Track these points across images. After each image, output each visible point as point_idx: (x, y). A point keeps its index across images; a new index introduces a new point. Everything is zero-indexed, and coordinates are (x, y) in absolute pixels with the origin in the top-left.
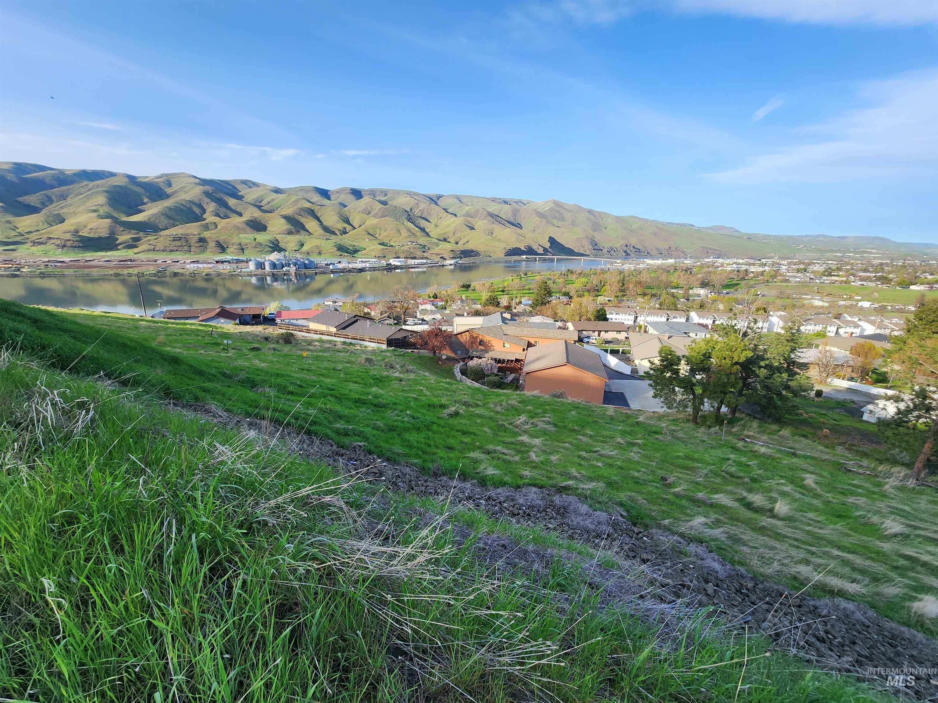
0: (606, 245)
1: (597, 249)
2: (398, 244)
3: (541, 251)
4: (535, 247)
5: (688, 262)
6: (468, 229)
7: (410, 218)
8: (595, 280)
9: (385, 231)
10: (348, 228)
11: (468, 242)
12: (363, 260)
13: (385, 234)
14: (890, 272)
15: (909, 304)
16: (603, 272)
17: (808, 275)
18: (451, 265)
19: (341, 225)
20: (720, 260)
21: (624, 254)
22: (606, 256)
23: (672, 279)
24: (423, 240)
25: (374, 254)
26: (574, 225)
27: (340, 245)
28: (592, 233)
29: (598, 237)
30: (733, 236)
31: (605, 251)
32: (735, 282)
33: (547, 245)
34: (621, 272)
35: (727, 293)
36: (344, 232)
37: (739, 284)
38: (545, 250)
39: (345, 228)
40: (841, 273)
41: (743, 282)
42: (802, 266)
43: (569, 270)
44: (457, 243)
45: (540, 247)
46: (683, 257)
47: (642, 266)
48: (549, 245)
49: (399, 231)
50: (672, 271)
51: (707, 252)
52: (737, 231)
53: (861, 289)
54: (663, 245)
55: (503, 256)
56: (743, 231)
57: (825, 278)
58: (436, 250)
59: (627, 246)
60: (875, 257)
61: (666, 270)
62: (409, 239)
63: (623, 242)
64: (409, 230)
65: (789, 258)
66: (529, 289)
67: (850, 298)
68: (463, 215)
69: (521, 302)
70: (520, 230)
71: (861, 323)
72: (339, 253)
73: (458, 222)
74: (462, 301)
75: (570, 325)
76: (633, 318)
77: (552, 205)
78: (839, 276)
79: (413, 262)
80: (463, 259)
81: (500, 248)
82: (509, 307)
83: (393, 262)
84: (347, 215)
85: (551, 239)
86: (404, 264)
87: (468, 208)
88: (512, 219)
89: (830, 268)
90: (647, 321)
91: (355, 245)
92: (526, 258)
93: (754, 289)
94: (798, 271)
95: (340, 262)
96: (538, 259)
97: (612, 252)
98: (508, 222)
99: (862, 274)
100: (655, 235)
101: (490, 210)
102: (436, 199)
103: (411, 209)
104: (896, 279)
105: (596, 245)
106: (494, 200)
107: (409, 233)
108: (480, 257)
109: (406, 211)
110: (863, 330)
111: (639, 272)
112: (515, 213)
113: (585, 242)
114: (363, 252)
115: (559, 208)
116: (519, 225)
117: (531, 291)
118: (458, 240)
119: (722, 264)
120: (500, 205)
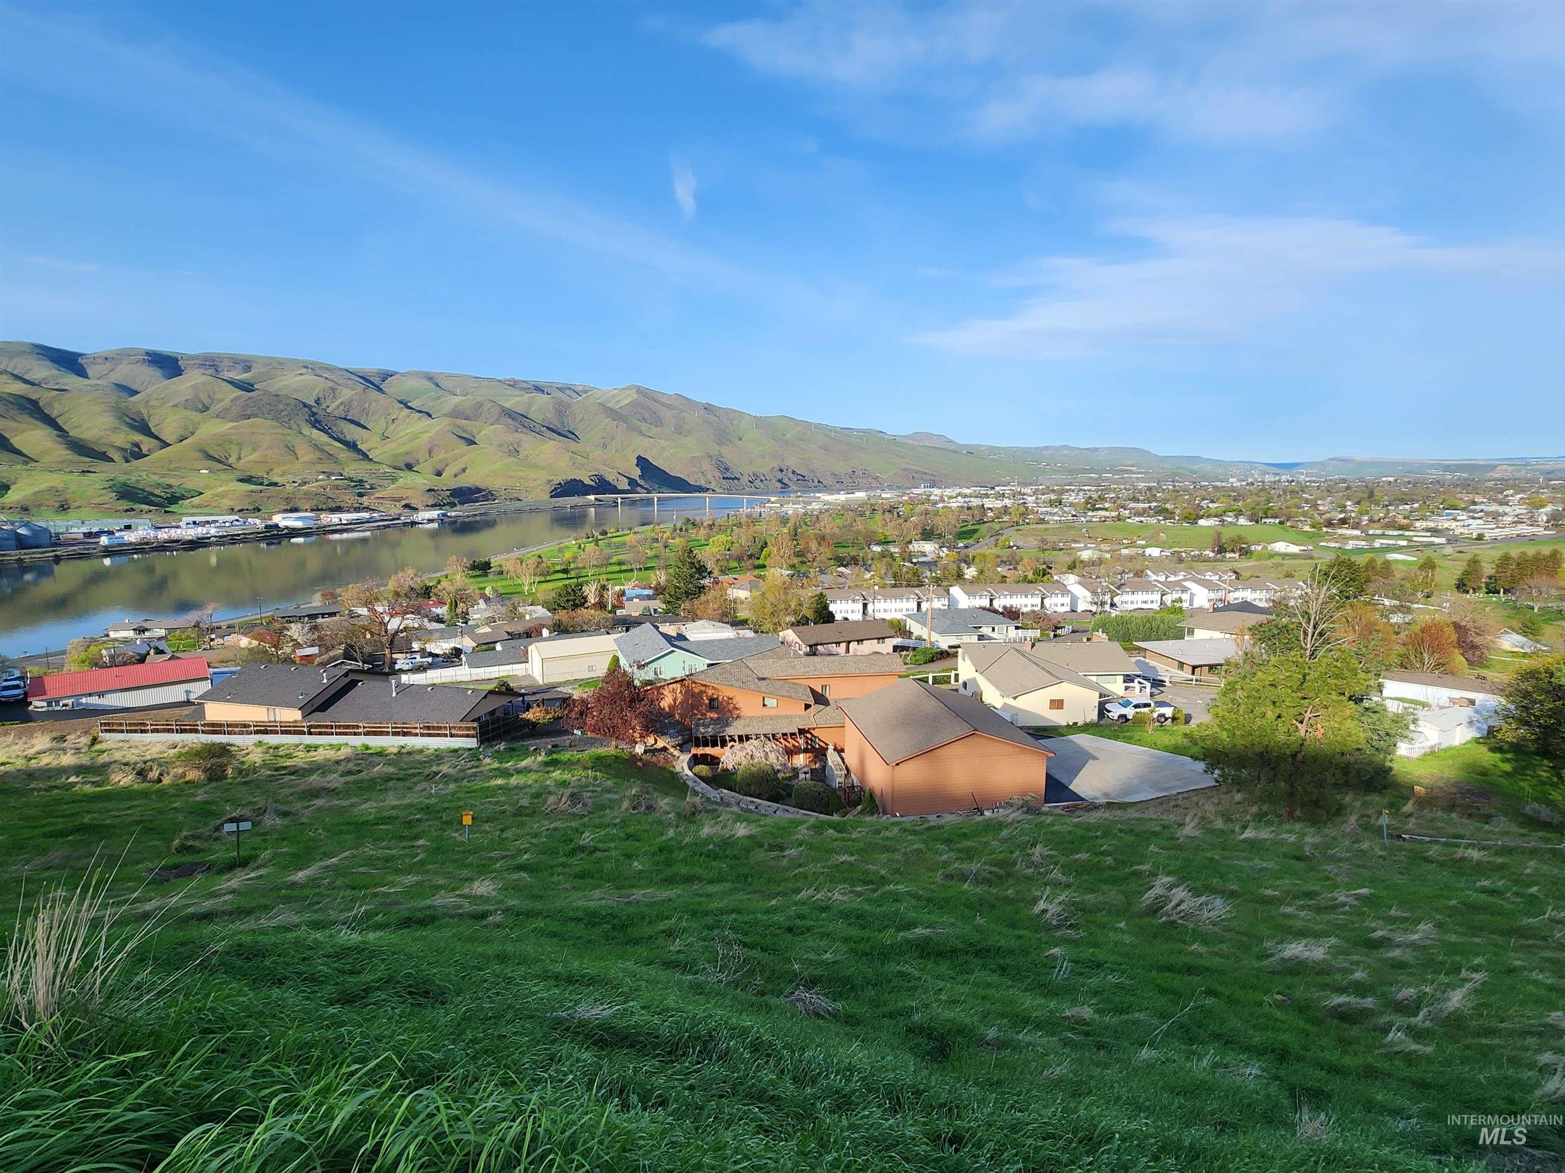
0: (744, 469)
1: (729, 477)
2: (290, 478)
3: (624, 485)
4: (610, 478)
5: (888, 496)
6: (463, 447)
7: (317, 421)
8: (743, 538)
9: (254, 450)
10: (147, 443)
11: (464, 470)
12: (198, 519)
13: (254, 456)
14: (1166, 501)
15: (1206, 548)
17: (1066, 509)
18: (430, 521)
19: (125, 438)
20: (936, 491)
21: (779, 485)
22: (747, 489)
23: (874, 527)
24: (355, 469)
25: (226, 503)
26: (681, 434)
27: (125, 484)
28: (717, 447)
29: (729, 455)
30: (946, 450)
31: (745, 480)
32: (970, 527)
33: (636, 473)
34: (785, 519)
35: (966, 547)
36: (136, 453)
37: (976, 531)
38: (632, 482)
39: (136, 445)
40: (1107, 505)
41: (983, 528)
42: (1053, 497)
43: (688, 520)
44: (439, 474)
45: (621, 478)
46: (878, 488)
47: (815, 506)
48: (639, 472)
49: (291, 450)
50: (868, 513)
51: (913, 477)
52: (952, 442)
53: (1141, 527)
54: (843, 469)
55: (546, 497)
56: (962, 441)
57: (1090, 513)
58: (391, 490)
59: (781, 471)
60: (1137, 478)
61: (859, 512)
62: (320, 468)
63: (775, 464)
64: (317, 447)
65: (1031, 484)
66: (620, 563)
67: (1132, 544)
68: (446, 415)
69: (623, 593)
70: (574, 444)
71: (1185, 584)
72: (124, 504)
73: (437, 428)
74: (487, 600)
75: (790, 635)
76: (860, 606)
77: (635, 396)
78: (1106, 509)
79: (335, 518)
80: (458, 507)
81: (538, 482)
82: (601, 605)
83: (283, 520)
84: (140, 413)
85: (642, 462)
86: (311, 524)
87: (457, 399)
88: (556, 424)
89: (1090, 498)
90: (885, 611)
91: (170, 486)
92: (596, 499)
93: (1003, 538)
94: (1051, 503)
95: (128, 527)
96: (619, 500)
97: (756, 483)
98: (549, 429)
99: (1132, 505)
100: (826, 450)
101: (507, 405)
102: (377, 380)
103: (318, 401)
104: (1177, 512)
105: (727, 469)
106: (513, 384)
107: (318, 454)
108: (496, 501)
109: (305, 405)
110: (1192, 596)
111: (814, 518)
112: (561, 409)
113: (706, 466)
114: (196, 500)
115: (649, 402)
116: (572, 436)
118: (440, 467)
119: (942, 497)
120: (528, 395)
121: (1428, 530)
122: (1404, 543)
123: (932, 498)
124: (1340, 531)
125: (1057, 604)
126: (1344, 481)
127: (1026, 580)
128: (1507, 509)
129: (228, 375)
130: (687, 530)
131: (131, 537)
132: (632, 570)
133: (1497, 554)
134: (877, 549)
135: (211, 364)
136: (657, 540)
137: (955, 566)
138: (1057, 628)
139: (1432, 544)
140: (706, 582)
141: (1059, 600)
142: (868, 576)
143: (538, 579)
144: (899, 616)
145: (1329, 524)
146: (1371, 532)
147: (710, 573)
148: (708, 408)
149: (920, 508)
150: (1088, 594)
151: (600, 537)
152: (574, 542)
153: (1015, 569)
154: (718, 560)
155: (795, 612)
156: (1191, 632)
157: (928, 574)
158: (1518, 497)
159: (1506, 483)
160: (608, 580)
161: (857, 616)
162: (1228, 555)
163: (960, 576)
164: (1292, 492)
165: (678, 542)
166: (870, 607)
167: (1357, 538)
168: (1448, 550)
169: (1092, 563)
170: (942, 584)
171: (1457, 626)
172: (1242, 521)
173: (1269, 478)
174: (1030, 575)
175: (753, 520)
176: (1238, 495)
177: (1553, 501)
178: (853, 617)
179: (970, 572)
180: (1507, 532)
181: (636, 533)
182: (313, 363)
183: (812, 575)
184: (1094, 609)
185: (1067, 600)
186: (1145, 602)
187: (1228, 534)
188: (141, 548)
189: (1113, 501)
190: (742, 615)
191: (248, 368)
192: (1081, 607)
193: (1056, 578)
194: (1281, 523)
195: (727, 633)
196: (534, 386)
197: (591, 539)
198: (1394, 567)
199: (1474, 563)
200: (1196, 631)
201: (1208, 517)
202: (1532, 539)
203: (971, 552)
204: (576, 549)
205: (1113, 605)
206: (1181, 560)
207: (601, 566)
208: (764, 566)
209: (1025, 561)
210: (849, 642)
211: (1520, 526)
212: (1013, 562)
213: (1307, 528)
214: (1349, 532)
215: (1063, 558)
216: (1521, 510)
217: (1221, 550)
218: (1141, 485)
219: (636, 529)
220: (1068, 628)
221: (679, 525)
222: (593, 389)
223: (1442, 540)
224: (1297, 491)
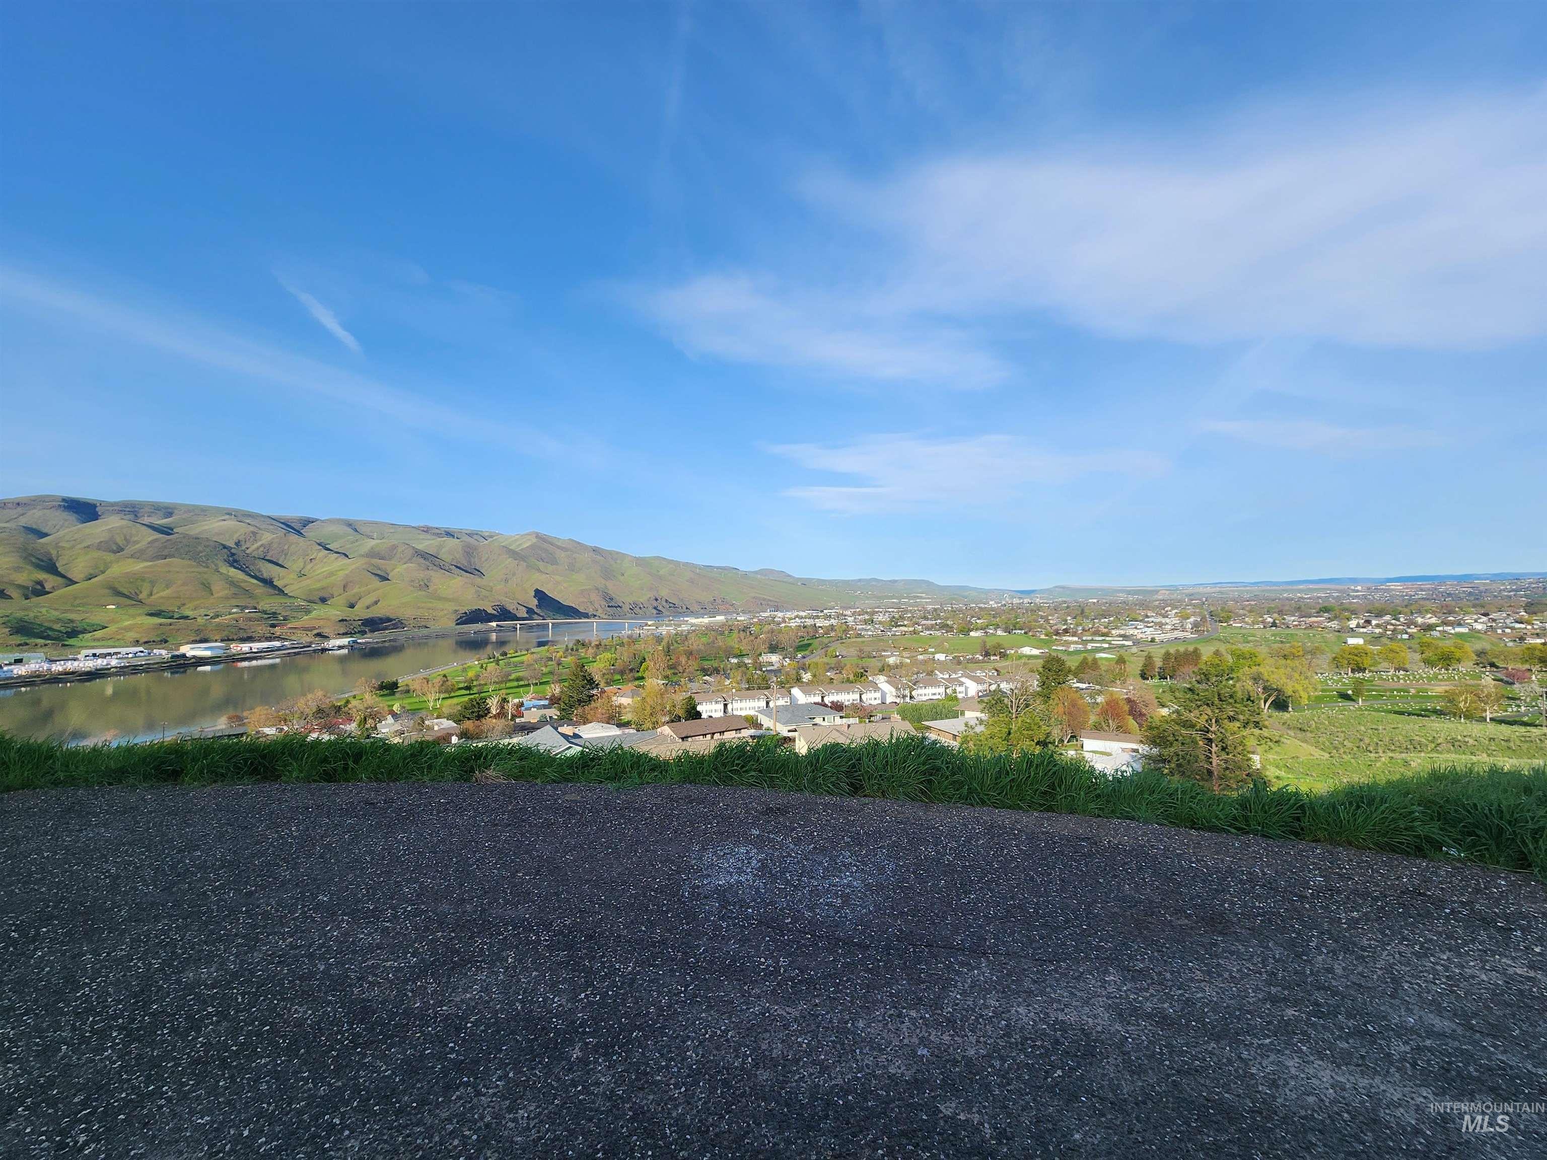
0: (626, 599)
1: (613, 606)
2: (203, 611)
3: (522, 613)
4: (511, 607)
5: (742, 618)
6: (376, 583)
7: (235, 561)
8: (625, 655)
9: (167, 587)
10: (50, 581)
11: (376, 603)
13: (165, 593)
14: (947, 619)
15: (976, 653)
17: (876, 626)
18: (340, 647)
19: (27, 576)
20: (780, 614)
21: (655, 611)
22: (629, 615)
24: (269, 603)
25: (132, 635)
26: (573, 570)
27: (21, 620)
28: (603, 581)
29: (612, 588)
30: (785, 582)
31: (626, 608)
32: (806, 642)
33: (533, 603)
35: (803, 657)
36: (39, 590)
37: (809, 645)
38: (530, 611)
39: (40, 583)
40: (906, 623)
41: (815, 643)
42: (867, 617)
43: (578, 641)
44: (352, 606)
45: (520, 608)
46: (734, 612)
47: (684, 628)
48: (536, 602)
49: (207, 587)
50: (726, 632)
51: (762, 604)
52: (789, 576)
53: (931, 639)
54: (706, 597)
55: (452, 624)
56: (797, 575)
57: (894, 629)
58: (305, 620)
59: (656, 600)
60: (927, 602)
61: (719, 631)
62: (234, 602)
63: (652, 595)
65: (850, 608)
66: (518, 680)
67: (925, 652)
68: (363, 556)
69: (522, 704)
70: (479, 580)
71: (963, 679)
72: (19, 639)
73: (353, 567)
74: (395, 715)
75: (666, 730)
76: (721, 706)
77: (535, 540)
78: (905, 626)
79: (245, 647)
80: (369, 635)
81: (445, 612)
82: (502, 714)
83: (189, 650)
84: (49, 553)
85: (538, 594)
86: (219, 653)
87: (373, 543)
88: (464, 563)
89: (894, 617)
90: (741, 709)
91: (72, 621)
92: (497, 625)
93: (832, 649)
94: (866, 622)
95: (18, 661)
96: (518, 626)
97: (636, 610)
98: (457, 567)
99: (924, 622)
100: (692, 582)
101: (420, 547)
102: (297, 526)
103: (238, 544)
104: (955, 626)
105: (612, 599)
106: (427, 530)
107: (234, 590)
108: (406, 629)
109: (225, 547)
110: (966, 688)
111: (684, 638)
112: (469, 551)
113: (594, 597)
114: (99, 634)
115: (546, 545)
116: (478, 572)
117: (522, 683)
118: (353, 601)
119: (784, 619)
120: (440, 539)
121: (1120, 636)
122: (1106, 646)
123: (776, 619)
124: (1065, 638)
125: (871, 698)
126: (1065, 602)
127: (848, 680)
128: (1168, 620)
129: (147, 520)
130: (577, 650)
131: (20, 670)
132: (529, 685)
133: (1163, 651)
134: (734, 661)
135: (132, 510)
136: (551, 659)
137: (794, 672)
138: (871, 716)
139: (1123, 646)
140: (594, 692)
141: (873, 695)
142: (727, 682)
143: (442, 696)
144: (752, 713)
145: (1057, 634)
146: (1084, 638)
147: (598, 685)
148: (595, 550)
149: (767, 628)
150: (893, 690)
151: (500, 658)
152: (477, 662)
153: (840, 673)
154: (604, 674)
155: (670, 712)
156: (963, 713)
157: (775, 679)
158: (1174, 612)
159: (1165, 603)
160: (507, 694)
161: (720, 714)
162: (992, 658)
163: (799, 679)
164: (1032, 610)
165: (569, 660)
166: (729, 707)
167: (1076, 643)
168: (1134, 650)
169: (897, 667)
170: (785, 686)
171: (1129, 701)
172: (999, 632)
173: (1016, 601)
174: (851, 677)
175: (633, 640)
176: (996, 613)
177: (1194, 614)
178: (715, 715)
179: (807, 677)
180: (1169, 636)
182: (237, 511)
183: (682, 683)
184: (898, 701)
185: (878, 695)
186: (935, 694)
187: (990, 642)
188: (30, 681)
189: (910, 619)
190: (625, 718)
191: (170, 514)
192: (889, 700)
193: (870, 678)
194: (1025, 633)
195: (614, 731)
196: (446, 532)
197: (492, 660)
198: (1100, 663)
199: (1149, 658)
200: (966, 712)
201: (977, 629)
202: (1185, 640)
203: (807, 661)
204: (478, 669)
205: (911, 697)
206: (959, 663)
207: (501, 682)
208: (643, 678)
209: (848, 666)
210: (713, 734)
211: (1176, 632)
212: (839, 668)
213: (1043, 637)
214: (1070, 639)
215: (875, 663)
216: (1176, 621)
217: (987, 654)
218: (930, 607)
219: (533, 650)
220: (880, 716)
221: (570, 646)
222: (498, 534)
223: (1130, 643)
224: (1034, 610)
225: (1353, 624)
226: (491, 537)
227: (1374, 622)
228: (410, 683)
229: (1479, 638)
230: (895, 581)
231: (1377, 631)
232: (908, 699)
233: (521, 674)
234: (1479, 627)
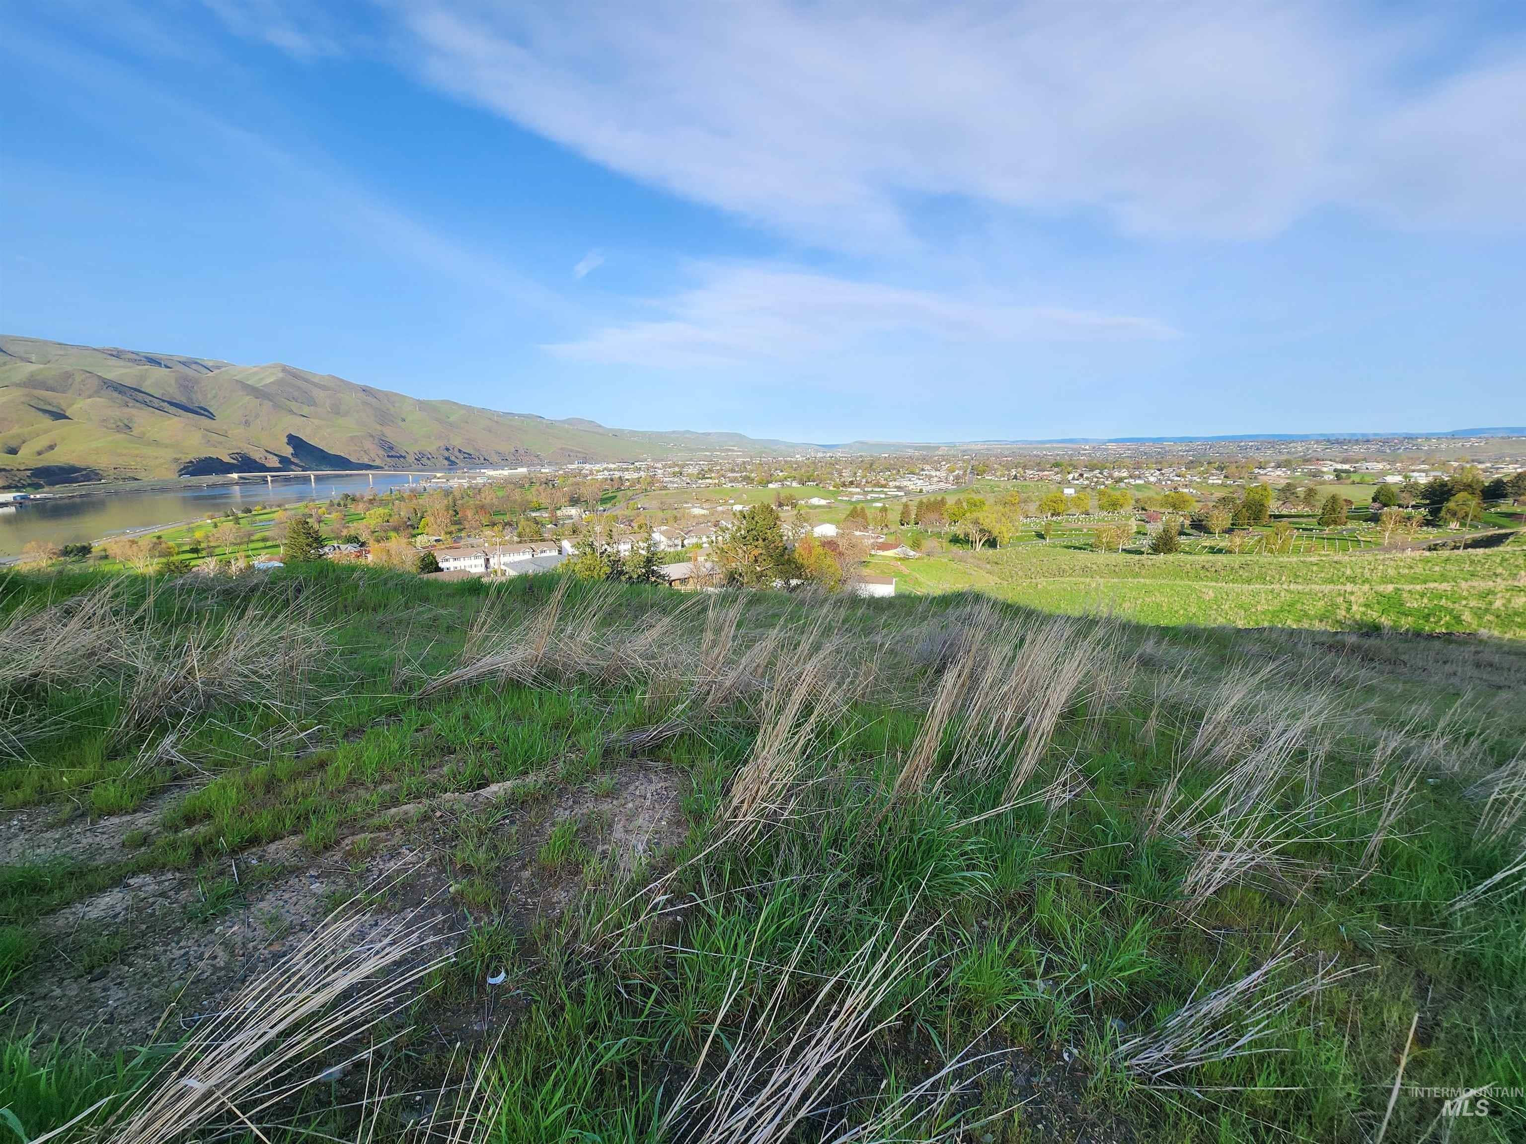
0: (411, 449)
1: (394, 455)
3: (274, 462)
4: (257, 455)
5: (547, 471)
6: (47, 422)
8: (403, 511)
11: (51, 447)
16: (416, 494)
17: (684, 478)
20: (588, 466)
21: (446, 462)
22: (414, 466)
23: (530, 497)
26: (338, 413)
28: (379, 427)
29: (390, 434)
30: (595, 433)
31: (411, 458)
33: (288, 451)
34: (447, 493)
38: (283, 460)
40: (713, 475)
42: (677, 469)
43: (346, 496)
44: (13, 451)
45: (270, 456)
46: (536, 464)
47: (480, 481)
48: (290, 449)
50: (526, 485)
51: (569, 455)
52: (599, 426)
54: (506, 448)
55: (175, 476)
56: (607, 425)
57: (700, 481)
59: (448, 449)
60: (737, 456)
61: (519, 484)
63: (442, 444)
65: (661, 460)
68: (18, 385)
70: (208, 421)
76: (482, 560)
77: (281, 375)
78: (712, 478)
80: (46, 489)
81: (162, 461)
85: (293, 440)
87: (32, 368)
88: (183, 400)
89: (702, 470)
92: (240, 477)
93: (633, 502)
94: (674, 474)
96: (269, 478)
97: (423, 461)
98: (171, 404)
99: (730, 475)
100: (490, 431)
101: (110, 376)
105: (392, 448)
106: (117, 354)
108: (103, 481)
111: (477, 491)
112: (187, 385)
113: (368, 444)
115: (299, 383)
116: (203, 412)
117: (269, 544)
118: (13, 444)
119: (591, 471)
120: (140, 367)
121: (896, 487)
123: (584, 471)
124: (850, 489)
130: (345, 505)
139: (897, 496)
145: (844, 485)
146: (866, 490)
148: (366, 390)
149: (572, 480)
151: (242, 515)
152: (209, 521)
159: (943, 458)
162: (785, 508)
164: (830, 464)
167: (859, 494)
168: (907, 499)
169: (699, 518)
172: (795, 484)
173: (818, 455)
176: (794, 467)
180: (935, 487)
181: (286, 510)
189: (718, 472)
194: (817, 485)
196: (147, 358)
197: (231, 518)
199: (906, 506)
201: (775, 482)
202: (947, 491)
213: (831, 488)
214: (855, 490)
217: (781, 505)
218: (737, 460)
221: (336, 502)
222: (227, 365)
223: (902, 494)
224: (833, 463)
225: (1070, 477)
226: (218, 368)
227: (1085, 475)
228: (107, 546)
229: (1149, 488)
230: (709, 434)
231: (1086, 482)
232: (680, 547)
233: (267, 534)
234: (1152, 479)
